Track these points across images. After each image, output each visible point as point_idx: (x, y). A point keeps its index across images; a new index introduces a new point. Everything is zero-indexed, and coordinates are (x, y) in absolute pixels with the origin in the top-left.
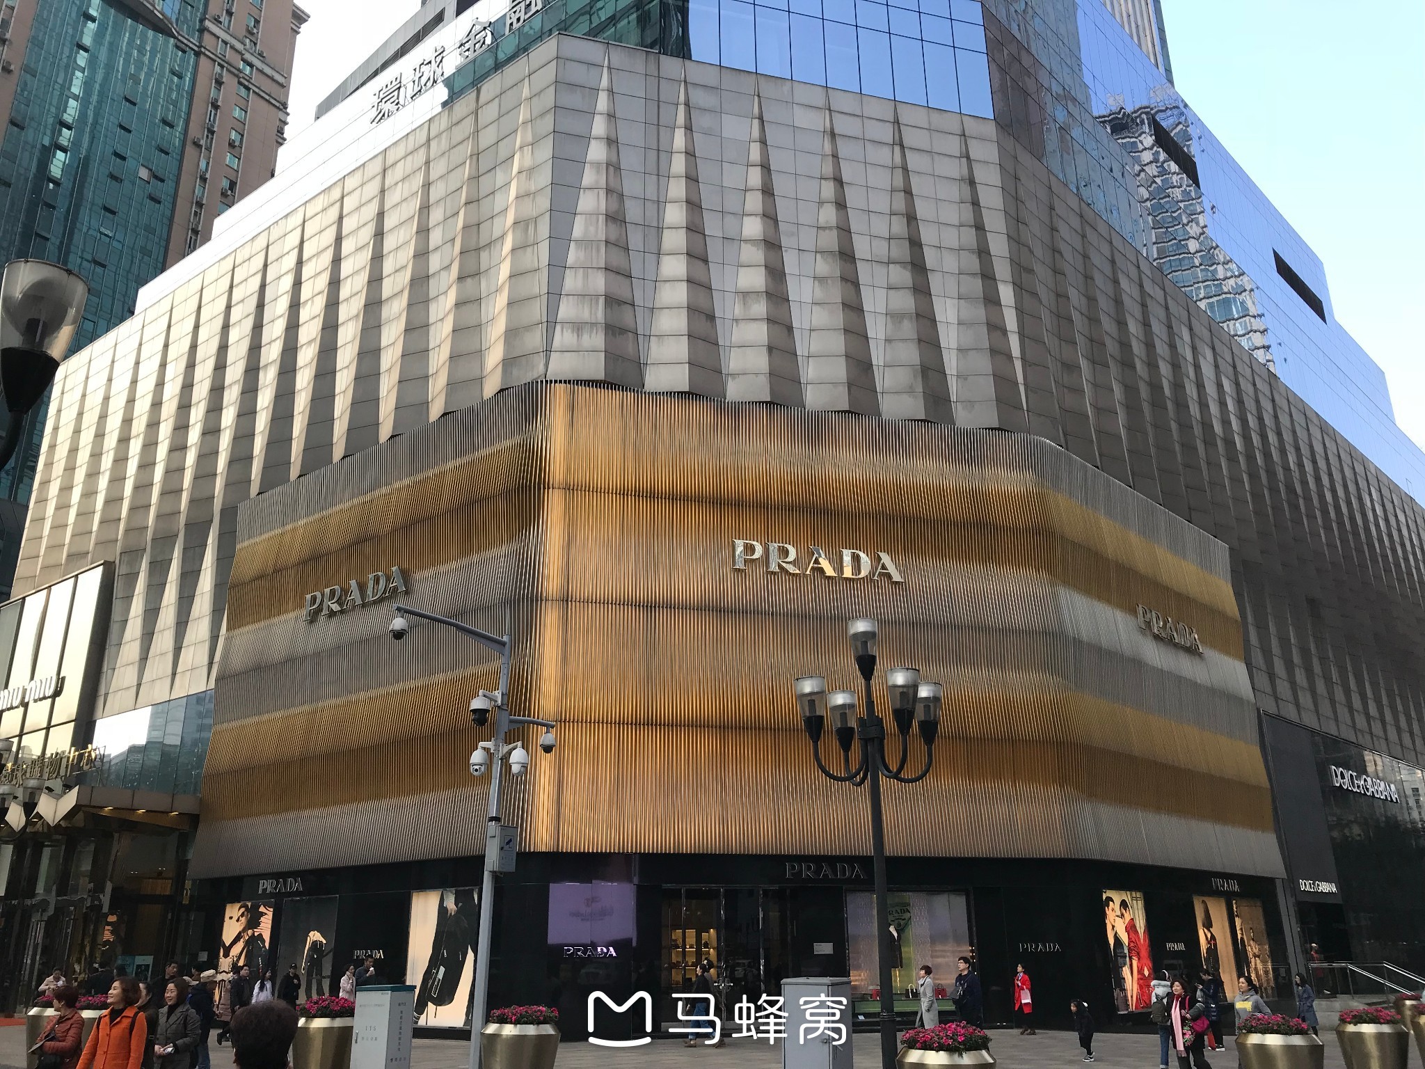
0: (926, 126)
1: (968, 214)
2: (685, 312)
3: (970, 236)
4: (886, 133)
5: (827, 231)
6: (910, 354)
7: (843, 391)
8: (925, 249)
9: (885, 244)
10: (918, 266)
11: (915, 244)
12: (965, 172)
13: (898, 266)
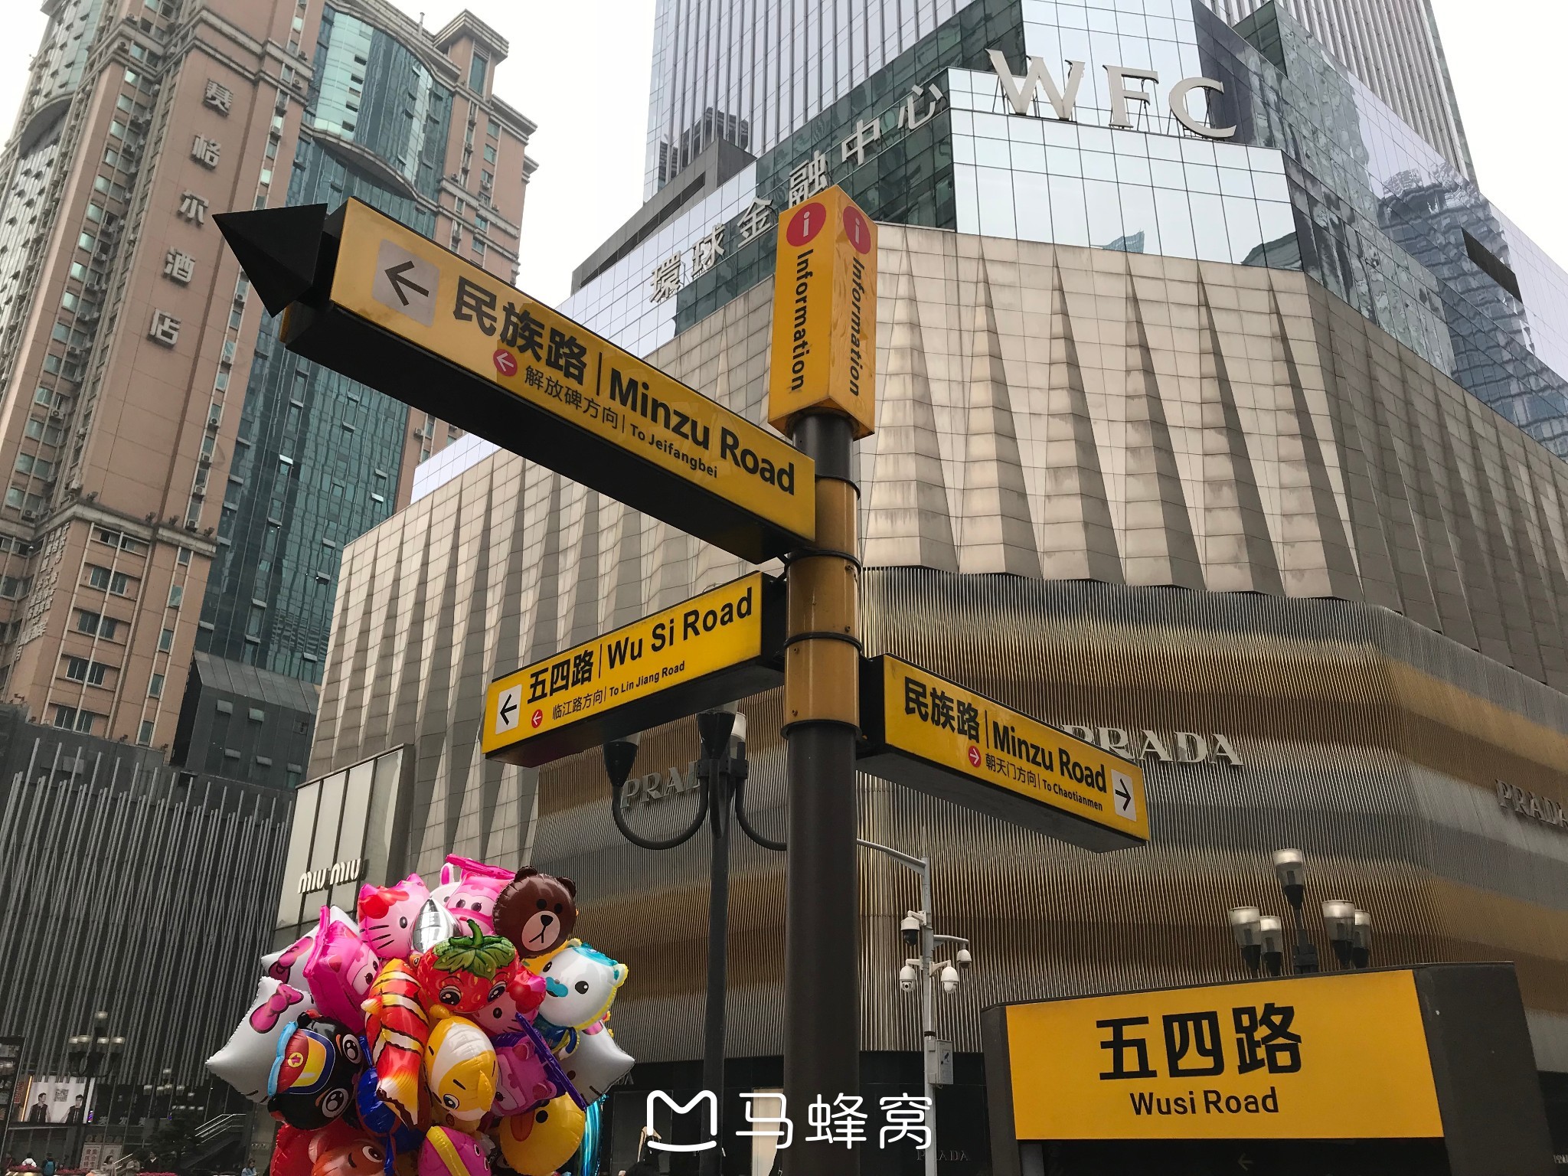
0: (1233, 284)
1: (1283, 373)
2: (996, 491)
3: (1286, 397)
4: (1191, 295)
5: (1136, 400)
6: (1232, 522)
7: (1165, 565)
8: (1240, 412)
9: (1197, 409)
10: (1233, 430)
11: (1229, 407)
12: (1276, 329)
13: (1212, 431)
